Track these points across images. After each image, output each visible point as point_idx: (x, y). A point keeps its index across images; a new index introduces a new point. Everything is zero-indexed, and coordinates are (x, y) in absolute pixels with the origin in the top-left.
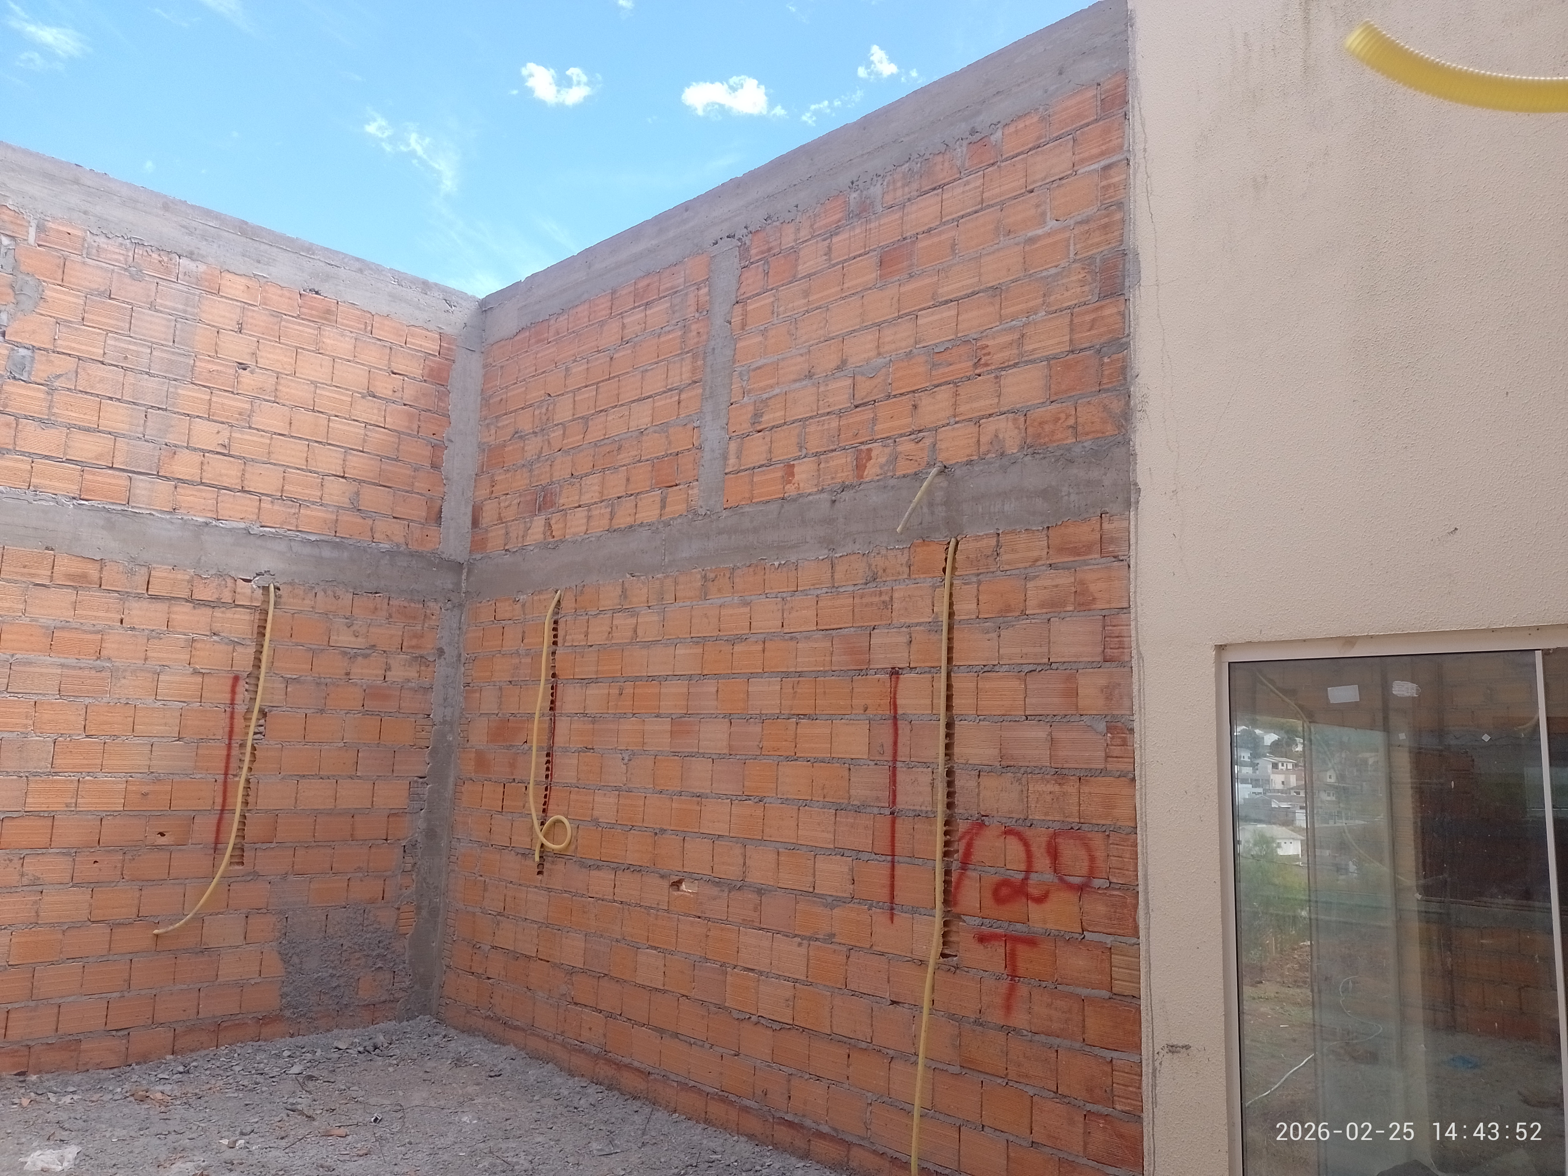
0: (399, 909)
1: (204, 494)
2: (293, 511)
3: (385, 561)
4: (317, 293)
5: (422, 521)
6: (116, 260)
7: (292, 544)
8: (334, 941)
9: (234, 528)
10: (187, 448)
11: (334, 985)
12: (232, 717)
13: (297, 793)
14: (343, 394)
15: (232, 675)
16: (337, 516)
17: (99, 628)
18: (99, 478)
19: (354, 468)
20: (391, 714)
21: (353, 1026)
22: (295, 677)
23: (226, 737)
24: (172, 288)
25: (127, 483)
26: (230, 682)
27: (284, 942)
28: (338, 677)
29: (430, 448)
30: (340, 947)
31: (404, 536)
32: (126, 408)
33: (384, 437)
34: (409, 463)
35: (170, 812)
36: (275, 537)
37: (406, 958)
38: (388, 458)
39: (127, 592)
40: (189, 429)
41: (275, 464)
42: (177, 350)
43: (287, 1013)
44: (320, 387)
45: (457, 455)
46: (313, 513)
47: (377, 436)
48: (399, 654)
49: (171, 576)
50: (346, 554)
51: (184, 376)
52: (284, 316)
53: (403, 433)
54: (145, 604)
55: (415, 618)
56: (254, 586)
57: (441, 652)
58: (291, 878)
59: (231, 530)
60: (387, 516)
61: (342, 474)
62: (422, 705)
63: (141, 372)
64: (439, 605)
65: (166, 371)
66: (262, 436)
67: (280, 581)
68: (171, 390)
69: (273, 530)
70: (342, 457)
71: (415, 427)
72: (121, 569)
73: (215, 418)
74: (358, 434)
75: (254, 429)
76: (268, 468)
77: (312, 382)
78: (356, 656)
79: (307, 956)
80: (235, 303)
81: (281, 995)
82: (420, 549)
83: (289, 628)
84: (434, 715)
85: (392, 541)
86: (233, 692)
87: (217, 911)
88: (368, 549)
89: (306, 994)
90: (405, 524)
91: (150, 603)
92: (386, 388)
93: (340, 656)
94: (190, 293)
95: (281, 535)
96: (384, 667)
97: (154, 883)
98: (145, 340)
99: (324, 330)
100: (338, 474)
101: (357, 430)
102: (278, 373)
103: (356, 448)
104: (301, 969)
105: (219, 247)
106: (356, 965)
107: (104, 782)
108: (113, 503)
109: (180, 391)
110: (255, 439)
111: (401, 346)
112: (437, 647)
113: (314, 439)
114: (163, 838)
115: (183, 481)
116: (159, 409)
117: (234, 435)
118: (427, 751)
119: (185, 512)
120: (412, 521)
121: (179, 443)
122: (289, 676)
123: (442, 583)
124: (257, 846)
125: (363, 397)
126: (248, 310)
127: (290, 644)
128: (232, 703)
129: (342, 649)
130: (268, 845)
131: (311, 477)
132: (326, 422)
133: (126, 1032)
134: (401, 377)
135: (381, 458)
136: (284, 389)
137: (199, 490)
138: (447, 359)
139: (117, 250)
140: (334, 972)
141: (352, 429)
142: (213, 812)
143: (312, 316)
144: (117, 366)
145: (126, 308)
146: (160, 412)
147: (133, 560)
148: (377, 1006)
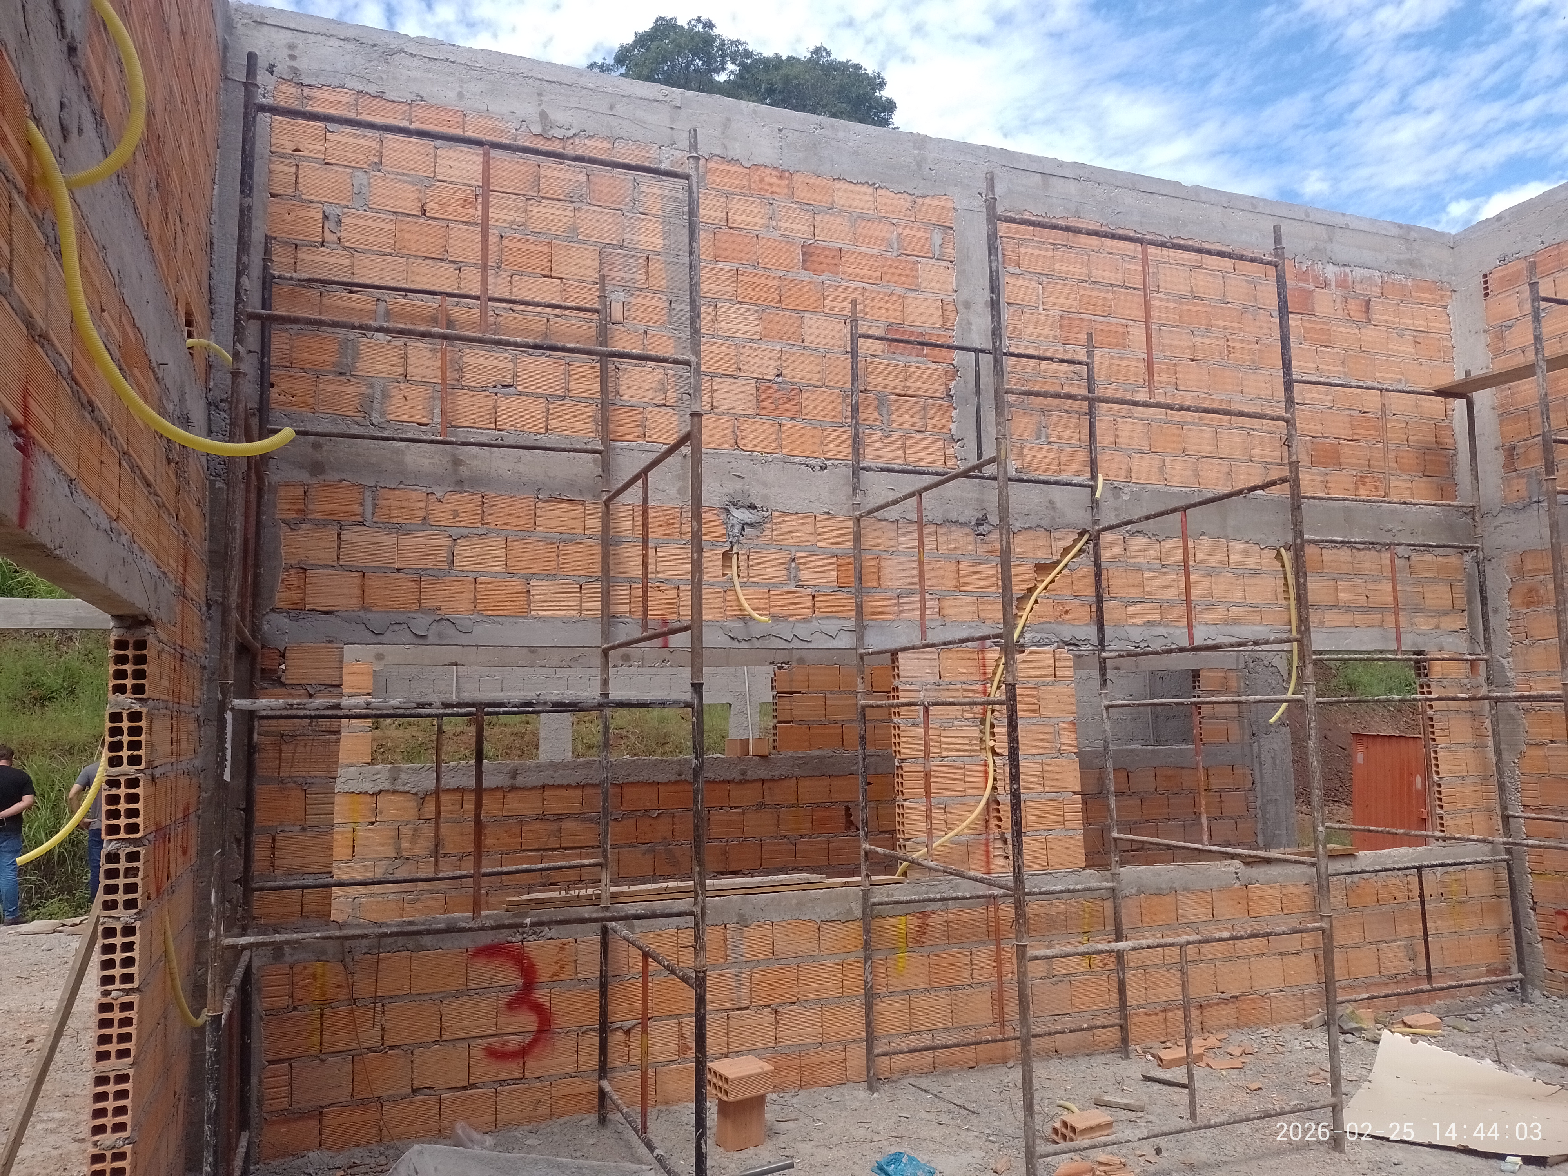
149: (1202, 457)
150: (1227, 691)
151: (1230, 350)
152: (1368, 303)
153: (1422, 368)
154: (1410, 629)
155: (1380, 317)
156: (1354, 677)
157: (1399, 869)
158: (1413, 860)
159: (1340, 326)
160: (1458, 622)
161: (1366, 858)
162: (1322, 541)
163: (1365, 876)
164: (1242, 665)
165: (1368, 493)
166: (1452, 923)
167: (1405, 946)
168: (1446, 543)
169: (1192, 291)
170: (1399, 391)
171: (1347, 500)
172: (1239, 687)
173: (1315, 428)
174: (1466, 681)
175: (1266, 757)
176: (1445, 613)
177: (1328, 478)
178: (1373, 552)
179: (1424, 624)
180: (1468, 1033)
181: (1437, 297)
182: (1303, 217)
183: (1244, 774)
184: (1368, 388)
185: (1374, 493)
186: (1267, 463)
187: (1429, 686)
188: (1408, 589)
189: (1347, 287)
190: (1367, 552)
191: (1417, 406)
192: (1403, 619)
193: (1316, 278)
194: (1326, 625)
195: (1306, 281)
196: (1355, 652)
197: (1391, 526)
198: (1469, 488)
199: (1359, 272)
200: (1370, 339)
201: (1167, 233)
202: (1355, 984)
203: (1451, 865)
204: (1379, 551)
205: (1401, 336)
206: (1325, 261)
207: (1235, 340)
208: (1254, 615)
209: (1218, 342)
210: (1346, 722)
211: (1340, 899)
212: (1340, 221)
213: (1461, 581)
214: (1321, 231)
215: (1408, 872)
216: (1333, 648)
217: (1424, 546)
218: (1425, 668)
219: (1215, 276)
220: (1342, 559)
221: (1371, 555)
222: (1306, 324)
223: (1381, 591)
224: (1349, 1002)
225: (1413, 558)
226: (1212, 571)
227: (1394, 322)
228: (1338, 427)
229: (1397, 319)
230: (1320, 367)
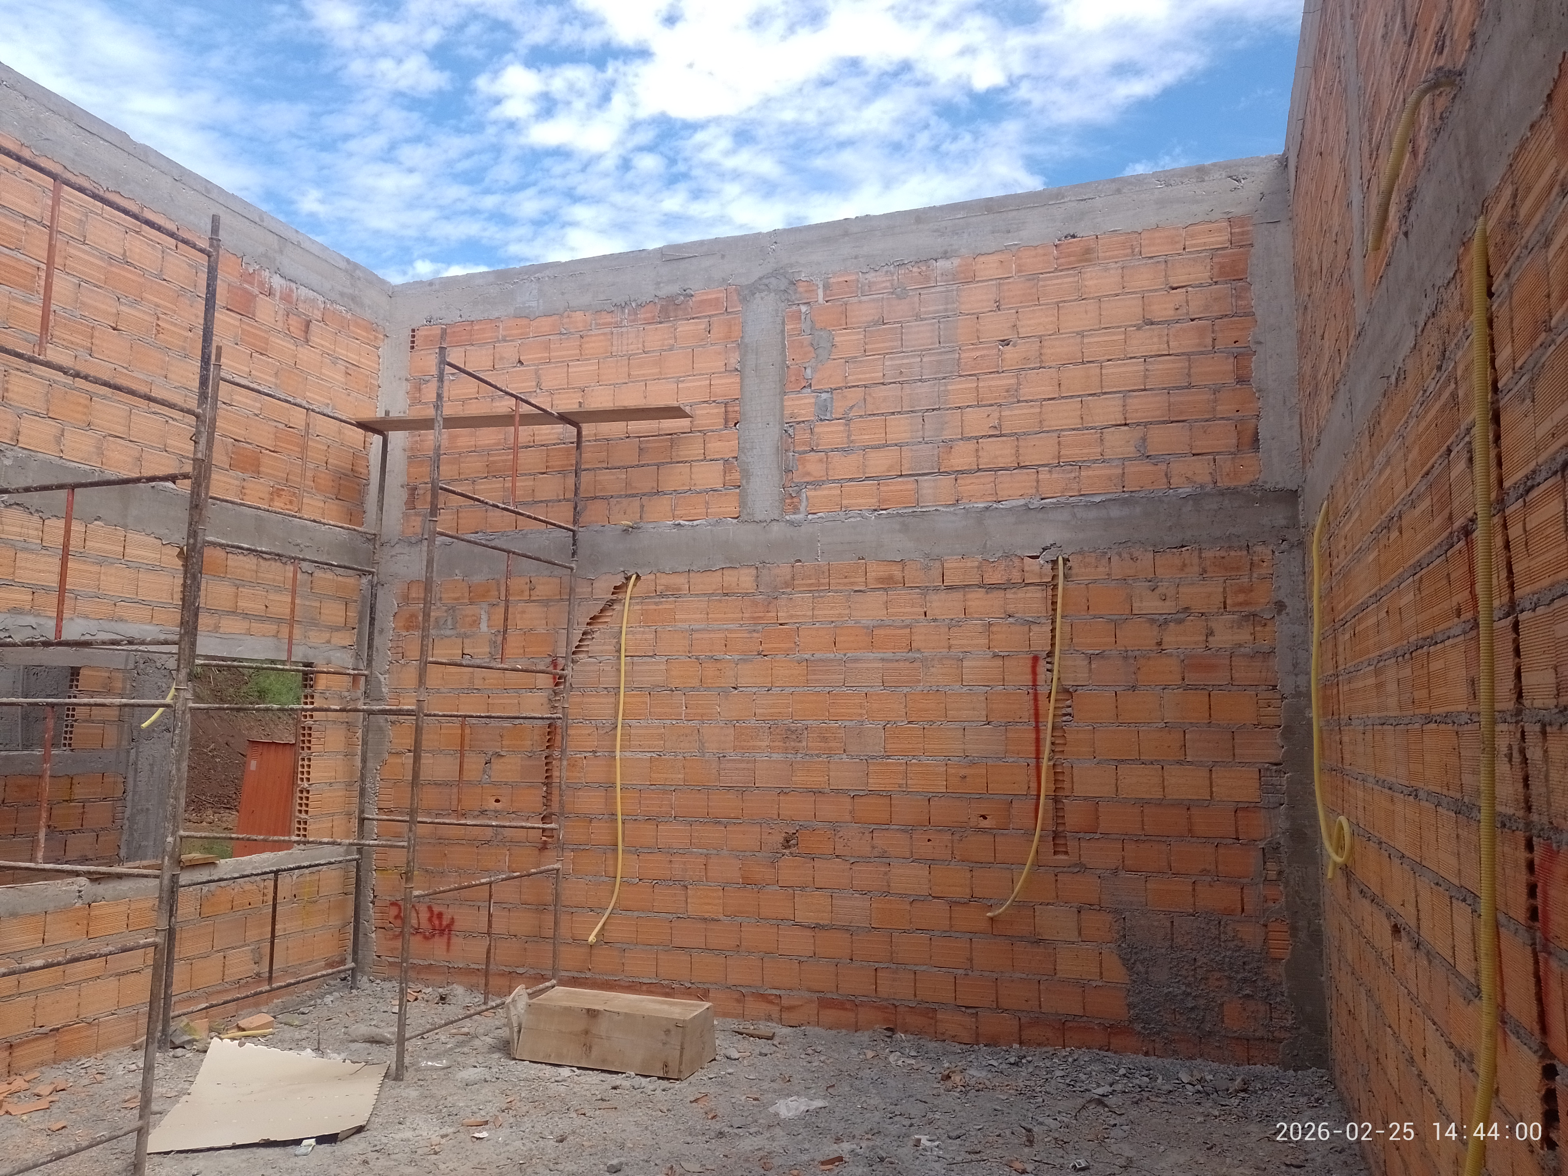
0: (1266, 926)
1: (982, 480)
2: (1073, 475)
3: (1189, 506)
4: (1074, 236)
5: (1233, 450)
6: (885, 288)
7: (1076, 510)
8: (1184, 953)
9: (1013, 507)
10: (961, 439)
11: (1190, 1005)
12: (1036, 699)
13: (1117, 780)
14: (1114, 334)
15: (1032, 655)
16: (1123, 469)
17: (908, 622)
18: (892, 488)
19: (1137, 411)
20: (1221, 688)
21: (1221, 1060)
22: (1097, 652)
23: (1032, 720)
24: (932, 293)
25: (915, 486)
26: (1029, 663)
27: (1123, 945)
28: (1148, 648)
29: (1232, 360)
30: (1192, 962)
31: (1211, 473)
32: (907, 418)
33: (1171, 366)
34: (1205, 386)
35: (988, 796)
36: (1056, 507)
37: (1284, 988)
38: (1177, 388)
39: (927, 587)
40: (962, 421)
41: (1048, 432)
42: (943, 350)
43: (1138, 1027)
44: (1087, 335)
45: (1271, 357)
46: (1097, 473)
47: (1161, 367)
48: (1222, 615)
49: (961, 565)
50: (1138, 510)
51: (951, 372)
52: (1041, 276)
53: (1193, 353)
54: (943, 595)
55: (1238, 569)
56: (1042, 562)
57: (1280, 606)
58: (1122, 874)
59: (1010, 509)
60: (1185, 455)
61: (1123, 422)
62: (1264, 674)
63: (915, 381)
64: (1271, 548)
65: (935, 374)
66: (1032, 406)
67: (1067, 552)
68: (942, 388)
69: (1054, 500)
70: (1121, 402)
71: (1209, 341)
72: (919, 566)
73: (984, 403)
74: (1137, 371)
75: (1023, 401)
76: (1041, 438)
77: (1078, 333)
78: (1166, 622)
79: (1153, 966)
80: (990, 283)
81: (1128, 1005)
82: (1233, 485)
83: (1085, 600)
84: (1282, 686)
85: (1195, 482)
86: (1034, 673)
87: (1047, 901)
88: (1165, 499)
89: (1157, 1010)
90: (1209, 459)
91: (947, 593)
92: (1166, 309)
93: (1148, 625)
94: (948, 291)
95: (1063, 503)
96: (1204, 631)
97: (983, 865)
98: (915, 351)
99: (1085, 273)
100: (1119, 423)
101: (1137, 367)
102: (1040, 336)
103: (1136, 388)
104: (1147, 980)
105: (969, 234)
106: (1217, 987)
107: (927, 765)
108: (905, 507)
109: (949, 388)
110: (1025, 411)
111: (1179, 254)
112: (1275, 601)
113: (1087, 392)
114: (985, 822)
115: (962, 472)
116: (933, 410)
117: (1003, 414)
118: (1278, 731)
119: (967, 501)
120: (1218, 453)
121: (954, 437)
122: (1091, 652)
123: (1271, 520)
124: (1081, 835)
125: (1139, 328)
126: (1003, 284)
127: (1088, 617)
128: (1035, 685)
129: (1149, 616)
130: (1092, 835)
131: (1088, 434)
132: (1098, 370)
133: (974, 1011)
134: (1184, 290)
135: (1169, 391)
136: (1049, 351)
137: (978, 477)
138: (1241, 246)
139: (884, 279)
140: (1189, 990)
141: (1130, 369)
142: (1029, 797)
143: (1070, 263)
144: (894, 383)
145: (896, 328)
146: (935, 412)
147: (927, 555)
148: (1251, 1042)
149: (110, 435)
150: (109, 692)
151: (159, 329)
152: (308, 324)
153: (350, 398)
154: (304, 642)
155: (318, 340)
156: (266, 685)
157: (256, 875)
158: (273, 865)
159: (278, 338)
160: (348, 639)
161: (227, 866)
162: (228, 546)
163: (222, 884)
164: (131, 665)
165: (282, 505)
166: (301, 922)
167: (252, 951)
168: (347, 564)
169: (124, 254)
170: (324, 415)
171: (259, 508)
172: (124, 688)
173: (239, 432)
174: (347, 694)
175: (143, 764)
176: (337, 629)
177: (245, 484)
178: (279, 564)
179: (317, 638)
180: (297, 1026)
181: (372, 337)
182: (257, 220)
183: (115, 783)
184: (295, 404)
185: (288, 507)
186: (183, 457)
187: (312, 697)
188: (307, 603)
189: (290, 303)
190: (273, 563)
191: (340, 432)
192: (297, 631)
193: (262, 284)
194: (221, 630)
195: (251, 284)
196: (247, 660)
197: (299, 541)
198: (374, 517)
199: (303, 292)
200: (306, 358)
201: (105, 185)
202: (196, 995)
203: (307, 867)
204: (285, 563)
205: (335, 364)
206: (272, 270)
207: (167, 321)
208: (146, 613)
209: (146, 318)
210: (251, 728)
211: (193, 909)
212: (294, 238)
213: (356, 601)
214: (272, 240)
215: (265, 877)
216: (225, 655)
217: (327, 564)
218: (311, 679)
219: (153, 248)
220: (247, 566)
221: (276, 566)
222: (244, 326)
223: (280, 603)
224: (184, 1014)
225: (315, 574)
226: (102, 560)
227: (330, 349)
228: (263, 435)
229: (333, 347)
230: (253, 372)
